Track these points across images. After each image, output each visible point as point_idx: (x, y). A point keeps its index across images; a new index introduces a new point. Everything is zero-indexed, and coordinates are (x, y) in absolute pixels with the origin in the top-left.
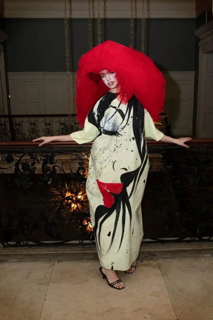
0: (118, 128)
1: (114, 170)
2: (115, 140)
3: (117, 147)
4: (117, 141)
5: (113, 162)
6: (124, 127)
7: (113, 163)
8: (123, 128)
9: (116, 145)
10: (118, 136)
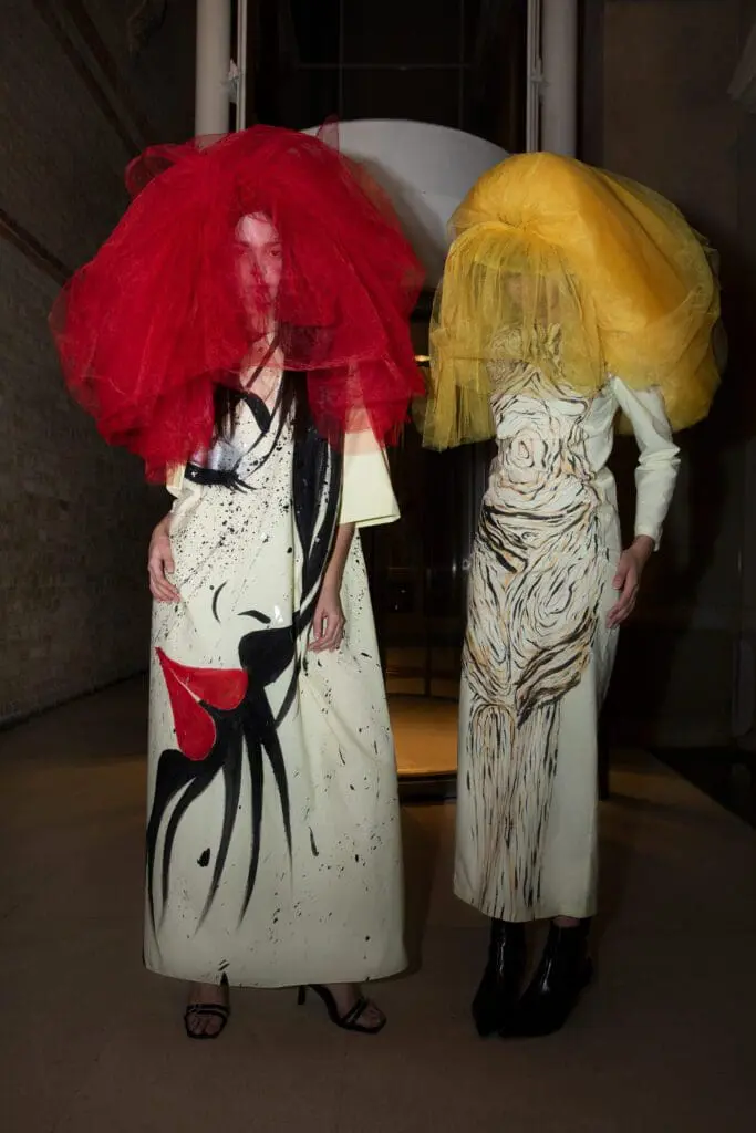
0: (240, 460)
1: (217, 617)
2: (226, 505)
3: (232, 530)
4: (234, 507)
5: (216, 588)
6: (266, 457)
7: (214, 591)
8: (262, 464)
9: (228, 525)
10: (236, 488)
